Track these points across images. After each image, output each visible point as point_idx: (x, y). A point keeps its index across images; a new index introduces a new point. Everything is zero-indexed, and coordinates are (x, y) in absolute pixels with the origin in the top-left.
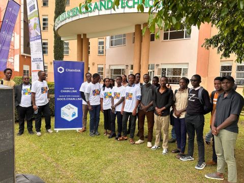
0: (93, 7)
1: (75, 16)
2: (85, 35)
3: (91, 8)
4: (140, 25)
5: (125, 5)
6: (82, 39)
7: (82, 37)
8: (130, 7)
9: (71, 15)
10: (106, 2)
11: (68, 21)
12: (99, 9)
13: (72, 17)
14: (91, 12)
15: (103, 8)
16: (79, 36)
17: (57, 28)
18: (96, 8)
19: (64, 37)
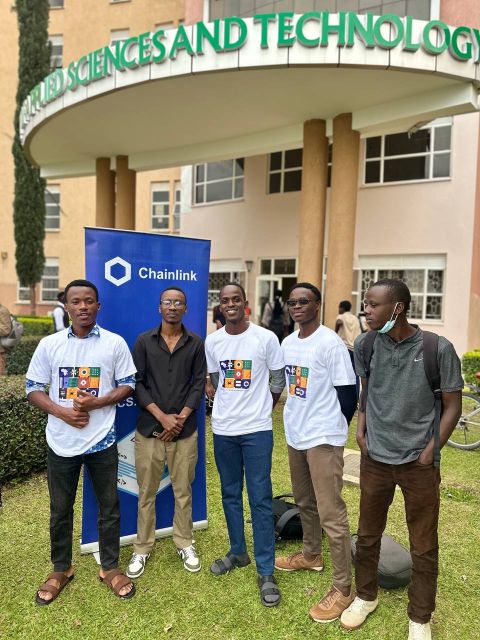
0: (168, 45)
1: (99, 78)
2: (123, 160)
3: (162, 49)
4: (322, 123)
5: (293, 34)
6: (113, 174)
7: (113, 166)
8: (311, 45)
9: (84, 75)
10: (222, 24)
11: (71, 99)
12: (194, 48)
13: (87, 84)
14: (160, 61)
15: (207, 47)
16: (102, 163)
17: (29, 129)
18: (182, 45)
19: (50, 166)
